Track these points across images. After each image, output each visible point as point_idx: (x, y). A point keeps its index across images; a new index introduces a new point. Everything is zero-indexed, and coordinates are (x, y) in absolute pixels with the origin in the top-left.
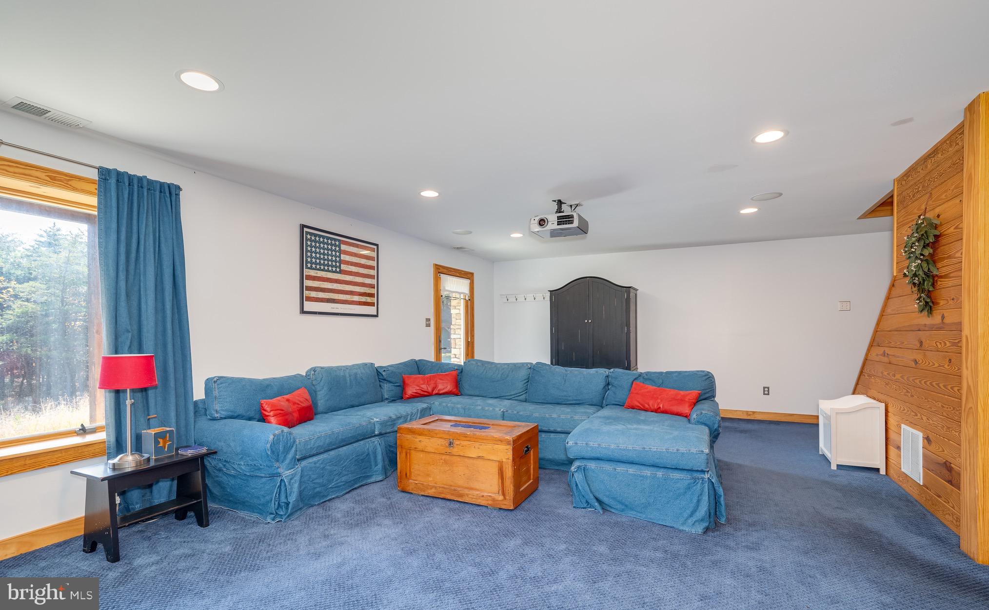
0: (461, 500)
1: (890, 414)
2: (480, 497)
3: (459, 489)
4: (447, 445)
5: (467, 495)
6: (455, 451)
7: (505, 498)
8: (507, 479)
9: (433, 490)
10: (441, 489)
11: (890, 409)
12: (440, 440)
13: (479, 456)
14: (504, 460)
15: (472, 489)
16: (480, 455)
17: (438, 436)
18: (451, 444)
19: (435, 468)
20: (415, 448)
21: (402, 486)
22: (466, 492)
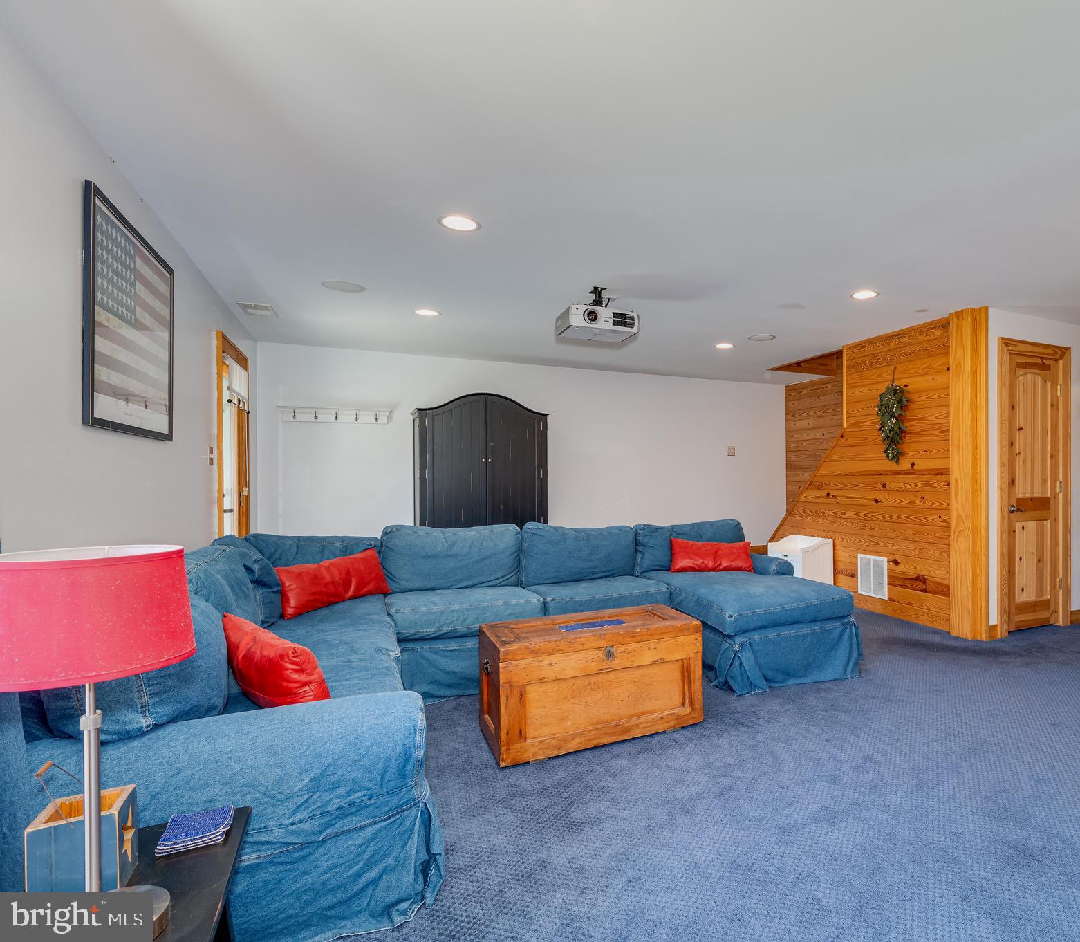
0: (626, 738)
1: (838, 548)
2: (657, 721)
3: (623, 721)
4: (603, 657)
5: (637, 725)
6: (617, 663)
7: (693, 709)
8: (696, 680)
9: (578, 740)
10: (592, 733)
11: (837, 544)
12: (590, 652)
13: (656, 659)
14: (692, 655)
15: (643, 714)
16: (658, 657)
17: (586, 646)
18: (610, 655)
19: (576, 702)
20: (541, 679)
21: (511, 756)
22: (637, 721)
